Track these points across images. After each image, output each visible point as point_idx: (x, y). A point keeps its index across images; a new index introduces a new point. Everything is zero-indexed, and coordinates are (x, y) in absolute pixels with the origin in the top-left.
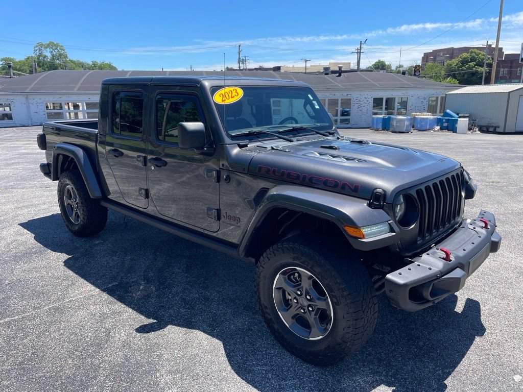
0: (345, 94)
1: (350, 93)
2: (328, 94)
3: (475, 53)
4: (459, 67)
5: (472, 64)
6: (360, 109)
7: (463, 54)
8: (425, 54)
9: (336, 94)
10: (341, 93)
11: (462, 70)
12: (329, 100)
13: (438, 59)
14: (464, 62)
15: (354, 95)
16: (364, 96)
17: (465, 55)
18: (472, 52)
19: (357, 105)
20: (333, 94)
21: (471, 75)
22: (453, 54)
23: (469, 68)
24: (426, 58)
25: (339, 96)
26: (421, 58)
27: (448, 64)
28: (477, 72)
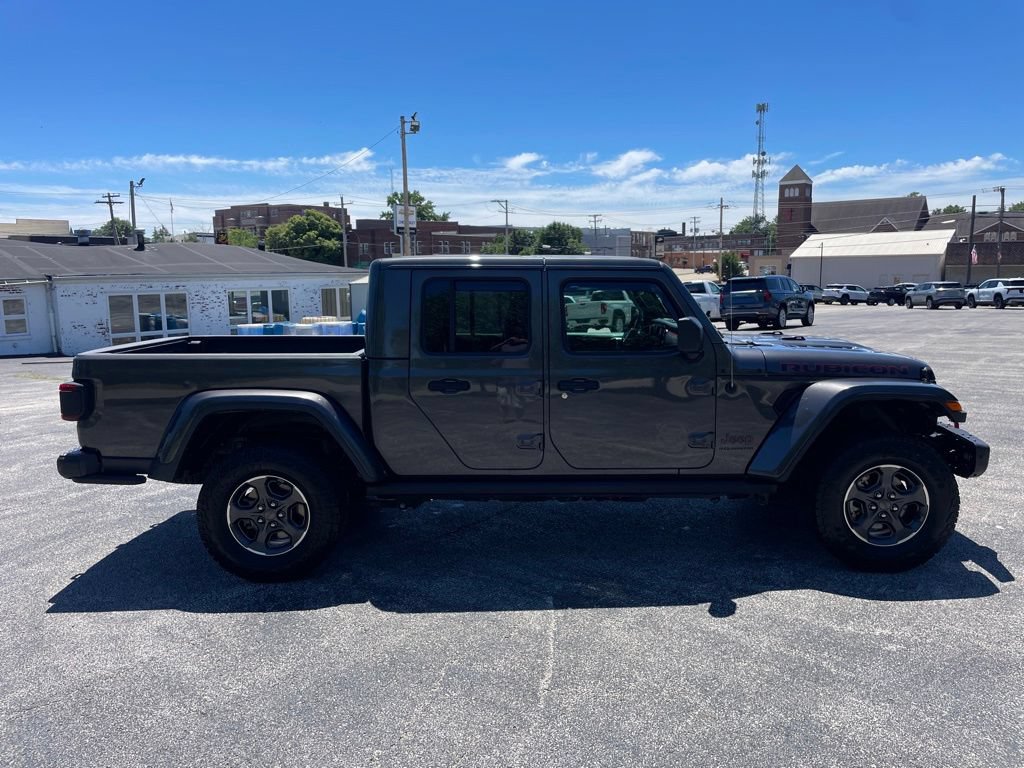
0: (173, 285)
1: (182, 284)
2: (136, 285)
3: (314, 215)
4: (292, 239)
5: (312, 234)
6: (206, 313)
7: (295, 216)
8: (217, 212)
9: (154, 284)
10: (165, 284)
11: (298, 243)
12: (139, 296)
13: (244, 222)
14: (299, 229)
15: (191, 288)
16: (211, 289)
17: (298, 218)
18: (308, 215)
19: (199, 306)
20: (148, 284)
21: (314, 253)
22: (269, 215)
23: (310, 241)
24: (220, 220)
25: (161, 289)
26: (212, 220)
27: (271, 232)
28: (322, 247)
